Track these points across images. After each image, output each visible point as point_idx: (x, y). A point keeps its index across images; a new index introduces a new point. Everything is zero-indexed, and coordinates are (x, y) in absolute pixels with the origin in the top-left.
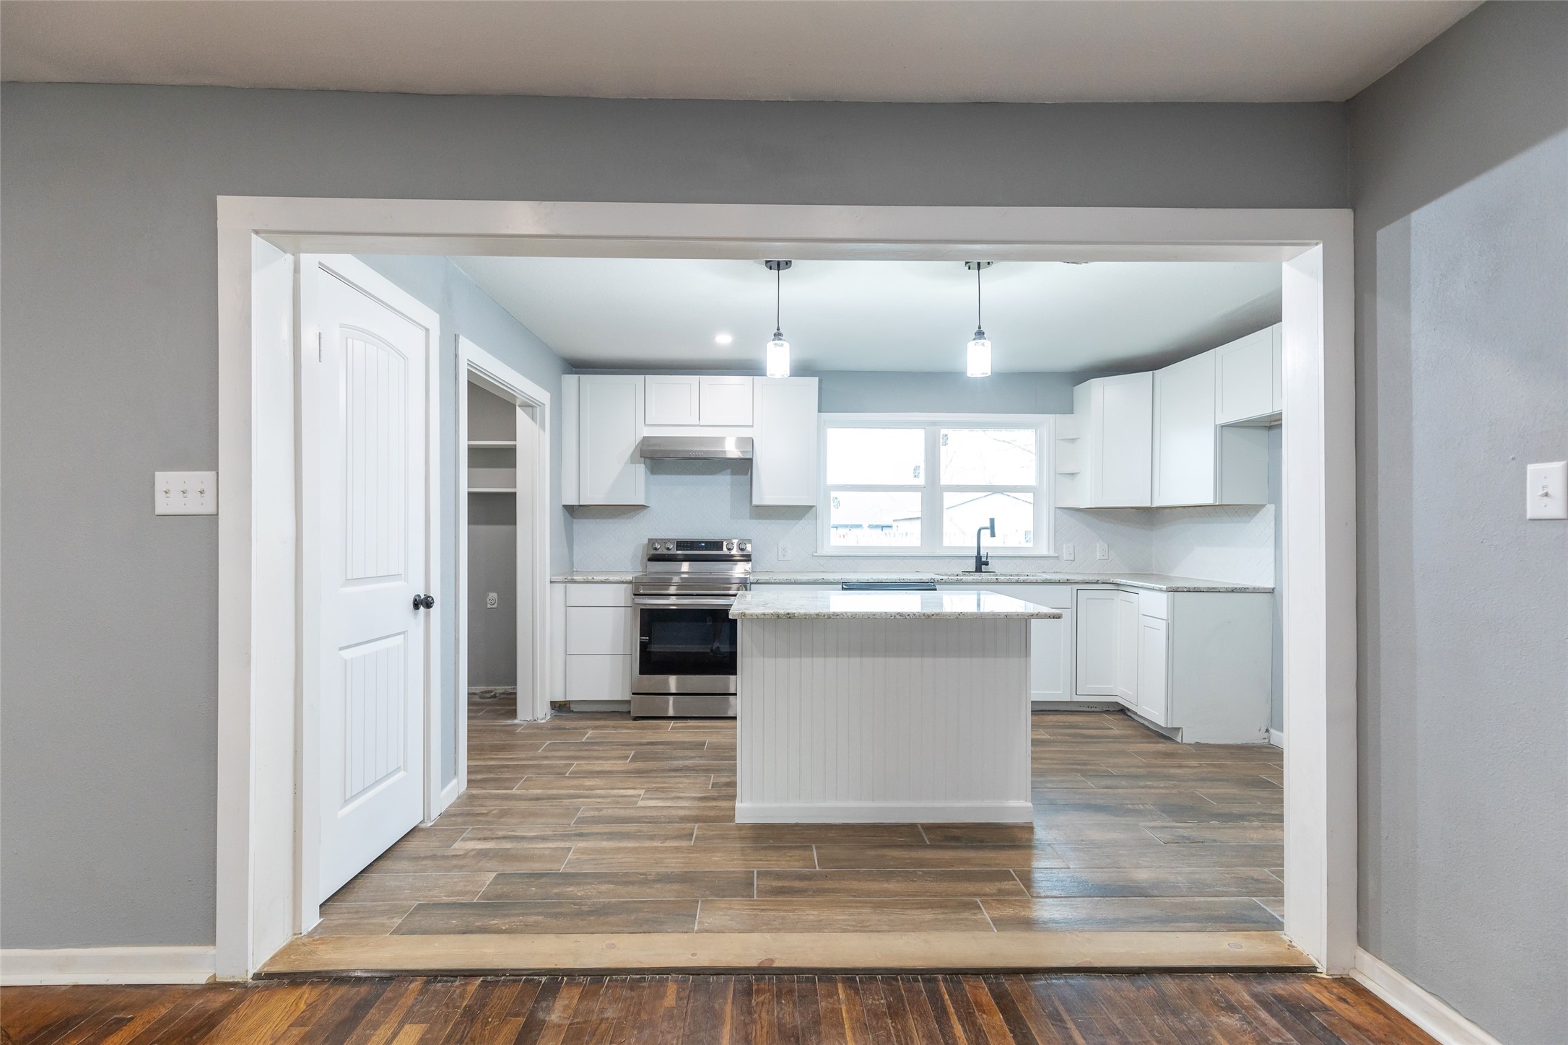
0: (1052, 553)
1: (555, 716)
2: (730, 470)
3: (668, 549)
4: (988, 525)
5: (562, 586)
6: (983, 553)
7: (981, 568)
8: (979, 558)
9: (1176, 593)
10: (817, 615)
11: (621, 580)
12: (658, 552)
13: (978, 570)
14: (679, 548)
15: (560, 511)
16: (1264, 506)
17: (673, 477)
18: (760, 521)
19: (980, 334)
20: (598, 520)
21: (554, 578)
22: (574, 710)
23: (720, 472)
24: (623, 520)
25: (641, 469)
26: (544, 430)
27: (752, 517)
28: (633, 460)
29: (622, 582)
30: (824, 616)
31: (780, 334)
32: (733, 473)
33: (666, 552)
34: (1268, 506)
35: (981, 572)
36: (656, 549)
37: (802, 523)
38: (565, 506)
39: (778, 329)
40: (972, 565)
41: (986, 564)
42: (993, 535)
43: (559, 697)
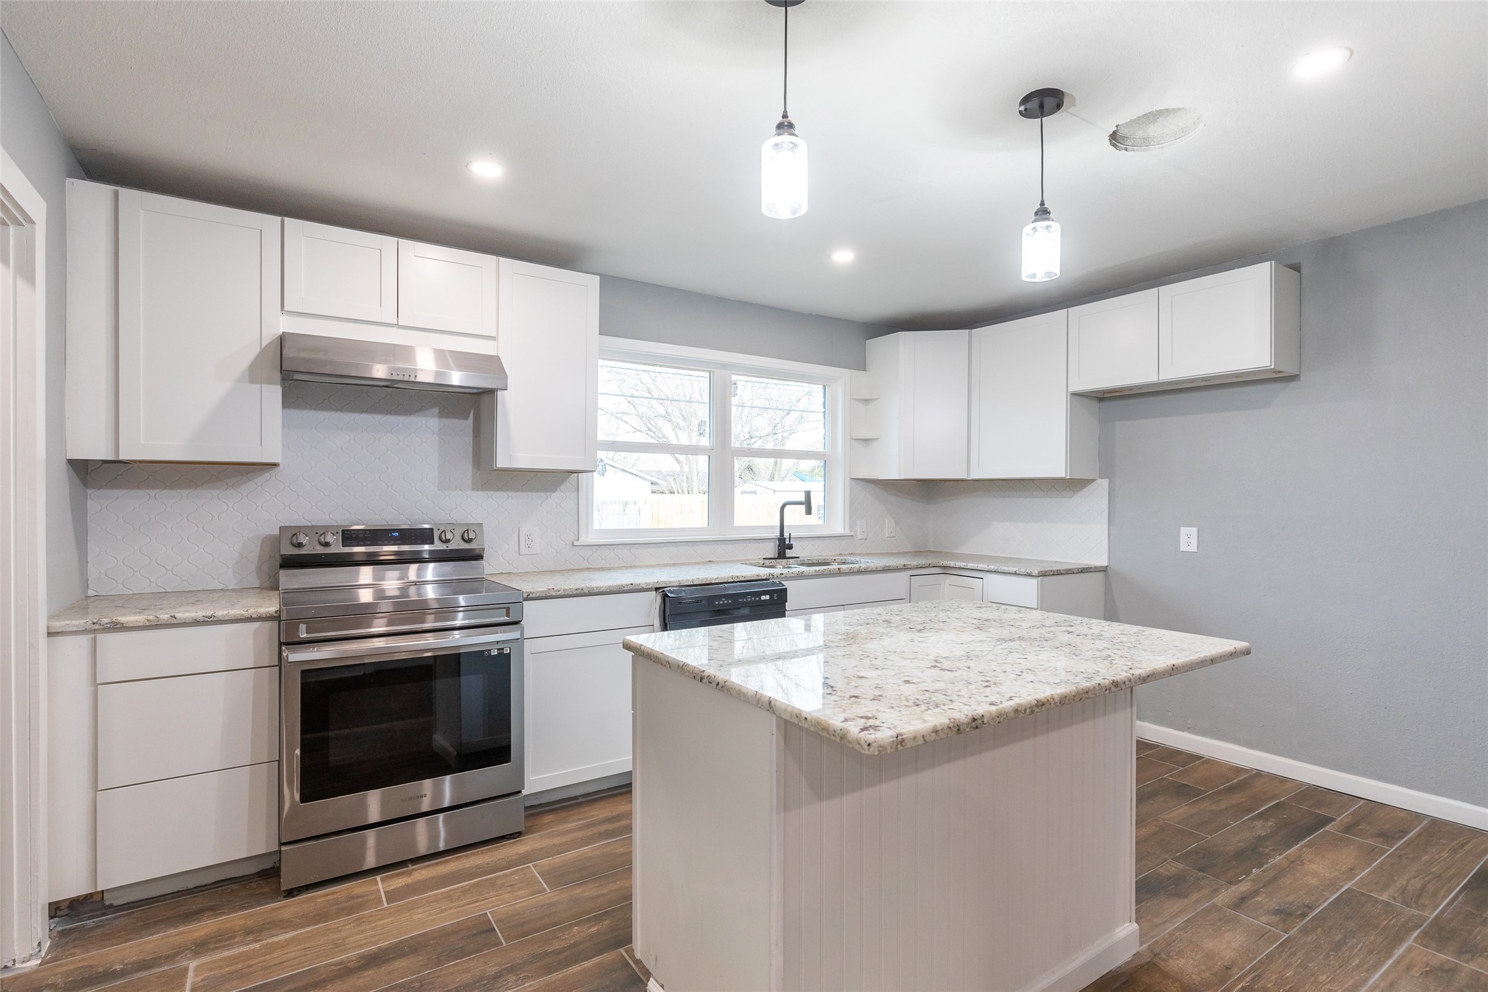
0: (848, 532)
1: (63, 934)
2: (436, 410)
3: (327, 544)
4: (803, 499)
5: (85, 640)
6: (786, 535)
7: (784, 553)
8: (782, 540)
9: (1045, 578)
10: (1016, 711)
11: (247, 614)
12: (303, 551)
13: (781, 555)
14: (348, 542)
15: (62, 471)
16: (1093, 480)
17: (327, 414)
18: (490, 493)
19: (1043, 213)
20: (152, 492)
21: (59, 625)
22: (116, 903)
23: (417, 411)
24: (216, 492)
25: (274, 393)
26: (31, 281)
27: (476, 487)
28: (254, 374)
29: (250, 619)
30: (1025, 710)
31: (791, 126)
32: (442, 415)
33: (320, 550)
34: (1099, 481)
35: (785, 558)
36: (300, 545)
37: (557, 496)
38: (72, 463)
39: (785, 116)
40: (771, 550)
41: (790, 547)
42: (809, 511)
43: (75, 886)
